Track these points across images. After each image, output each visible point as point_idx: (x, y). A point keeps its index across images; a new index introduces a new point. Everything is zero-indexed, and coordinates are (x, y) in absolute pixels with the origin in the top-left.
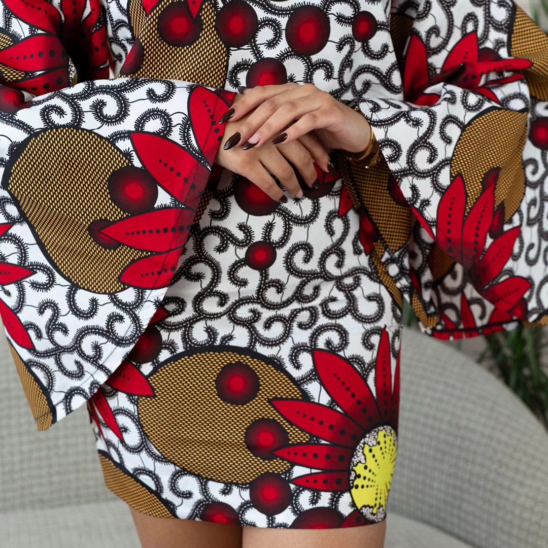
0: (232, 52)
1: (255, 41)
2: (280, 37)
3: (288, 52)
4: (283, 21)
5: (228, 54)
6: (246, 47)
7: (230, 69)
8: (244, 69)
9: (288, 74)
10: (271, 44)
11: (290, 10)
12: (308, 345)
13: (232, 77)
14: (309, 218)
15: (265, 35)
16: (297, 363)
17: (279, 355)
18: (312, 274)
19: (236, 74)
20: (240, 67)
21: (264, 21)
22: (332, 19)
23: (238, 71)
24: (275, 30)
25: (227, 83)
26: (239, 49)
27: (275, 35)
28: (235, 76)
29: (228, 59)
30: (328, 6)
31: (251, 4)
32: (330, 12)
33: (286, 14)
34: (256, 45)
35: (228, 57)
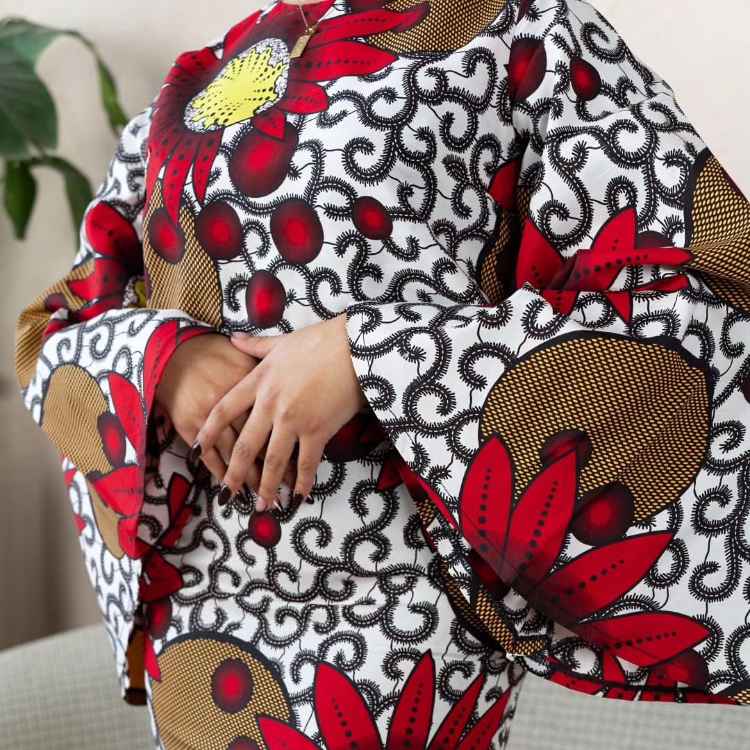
0: (221, 266)
1: (246, 251)
2: (268, 242)
3: (279, 261)
4: (266, 221)
5: (217, 269)
6: (238, 258)
7: (224, 287)
8: (242, 286)
9: (287, 290)
10: (262, 252)
11: (272, 207)
12: (316, 655)
13: (229, 298)
14: (325, 488)
15: (253, 241)
16: (297, 675)
17: (281, 661)
18: (333, 564)
19: (234, 293)
20: (236, 284)
21: (247, 225)
22: (320, 212)
23: (235, 290)
24: (261, 234)
25: (225, 306)
26: (230, 262)
27: (263, 239)
28: (234, 297)
29: (218, 275)
30: (313, 195)
31: (231, 205)
32: (316, 204)
33: (267, 213)
34: (248, 255)
35: (218, 272)
